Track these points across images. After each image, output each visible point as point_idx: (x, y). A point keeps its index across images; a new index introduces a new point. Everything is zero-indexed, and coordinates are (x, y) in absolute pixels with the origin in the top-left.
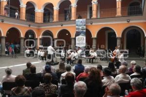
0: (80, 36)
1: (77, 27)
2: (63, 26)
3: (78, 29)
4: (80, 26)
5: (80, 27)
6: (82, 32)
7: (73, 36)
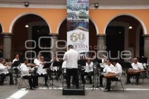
0: (77, 32)
1: (69, 11)
2: (30, 6)
3: (72, 15)
4: (77, 10)
5: (77, 13)
6: (83, 22)
7: (54, 29)
